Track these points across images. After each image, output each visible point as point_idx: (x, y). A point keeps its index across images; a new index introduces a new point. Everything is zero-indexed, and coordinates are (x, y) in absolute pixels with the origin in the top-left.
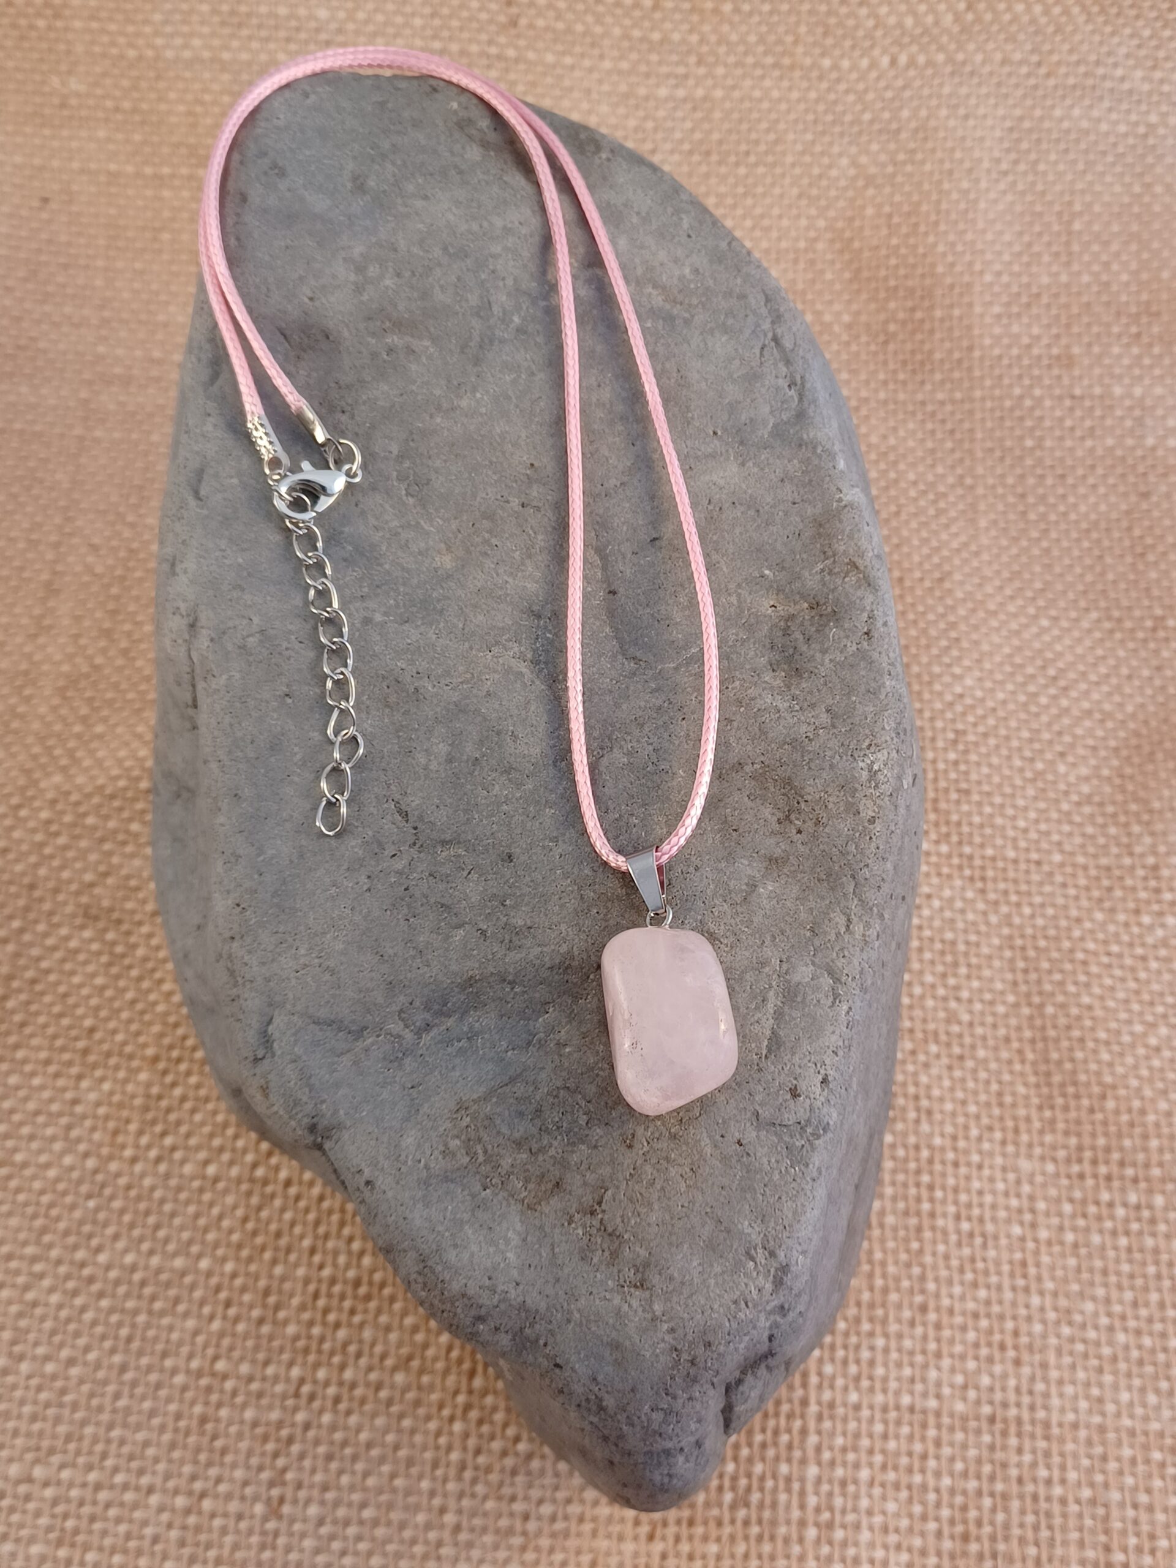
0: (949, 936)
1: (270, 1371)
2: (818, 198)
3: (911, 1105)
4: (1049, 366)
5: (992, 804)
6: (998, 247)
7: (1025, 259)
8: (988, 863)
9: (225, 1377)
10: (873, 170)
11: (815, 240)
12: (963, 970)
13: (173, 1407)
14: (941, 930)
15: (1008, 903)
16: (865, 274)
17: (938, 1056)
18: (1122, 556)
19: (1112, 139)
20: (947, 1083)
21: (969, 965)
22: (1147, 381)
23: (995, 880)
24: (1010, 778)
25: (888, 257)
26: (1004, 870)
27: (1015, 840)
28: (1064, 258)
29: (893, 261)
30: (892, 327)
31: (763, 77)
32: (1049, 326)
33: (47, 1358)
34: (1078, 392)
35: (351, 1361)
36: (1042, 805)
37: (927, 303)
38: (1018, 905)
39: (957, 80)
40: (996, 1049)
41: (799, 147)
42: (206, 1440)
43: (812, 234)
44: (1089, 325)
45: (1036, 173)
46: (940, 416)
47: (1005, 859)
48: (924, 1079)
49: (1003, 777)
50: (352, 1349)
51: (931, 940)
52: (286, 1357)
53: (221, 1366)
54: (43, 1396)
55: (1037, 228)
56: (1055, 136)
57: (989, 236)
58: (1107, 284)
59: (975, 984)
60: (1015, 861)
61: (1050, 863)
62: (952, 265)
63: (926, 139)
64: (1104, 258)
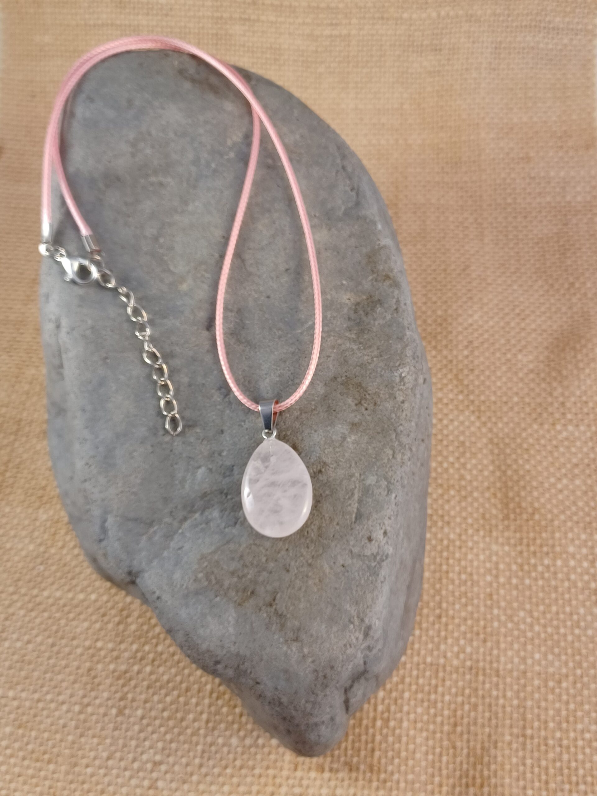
4: (518, 163)
15: (491, 422)
17: (454, 496)
18: (554, 254)
19: (546, 52)
20: (458, 509)
21: (471, 453)
22: (566, 169)
23: (485, 411)
24: (494, 363)
28: (524, 110)
30: (441, 146)
32: (518, 143)
33: (17, 640)
34: (532, 175)
36: (509, 375)
37: (458, 134)
38: (496, 423)
39: (469, 24)
40: (483, 492)
42: (90, 679)
44: (537, 142)
46: (465, 189)
47: (490, 401)
48: (447, 507)
49: (490, 362)
51: (453, 441)
52: (130, 639)
53: (99, 644)
54: (15, 657)
55: (510, 96)
57: (487, 100)
59: (474, 461)
61: (512, 402)
62: (469, 114)
63: (455, 53)
64: (544, 109)
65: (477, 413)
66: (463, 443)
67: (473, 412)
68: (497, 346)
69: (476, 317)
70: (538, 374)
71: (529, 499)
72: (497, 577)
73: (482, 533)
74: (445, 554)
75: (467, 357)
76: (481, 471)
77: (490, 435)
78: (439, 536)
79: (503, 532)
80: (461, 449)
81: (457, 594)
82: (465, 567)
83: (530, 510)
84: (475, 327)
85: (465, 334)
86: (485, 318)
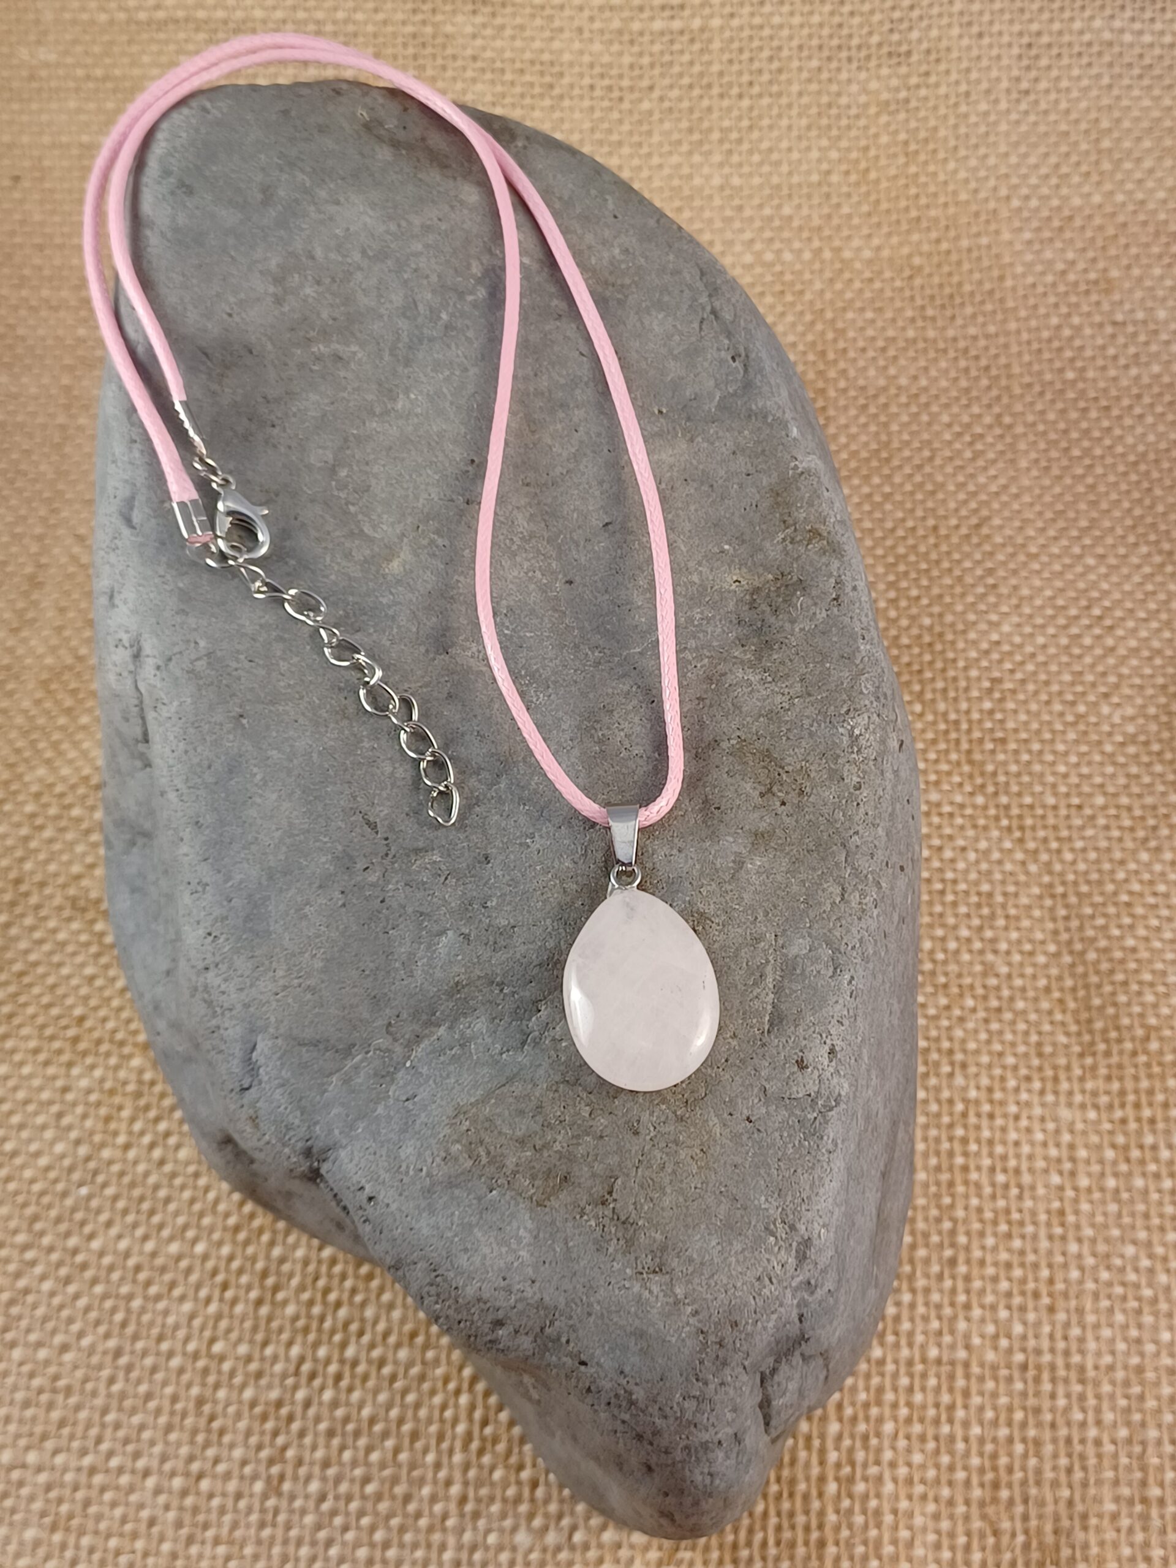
0: (985, 887)
1: (269, 1351)
3: (945, 1060)
4: (1087, 292)
5: (1030, 752)
6: (1024, 171)
7: (1054, 181)
8: (1026, 811)
9: (222, 1358)
10: (885, 96)
11: (828, 172)
12: (1001, 922)
13: (169, 1390)
14: (977, 883)
15: (1049, 851)
16: (884, 206)
17: (974, 1010)
19: (1137, 50)
20: (983, 1036)
21: (1007, 917)
23: (1033, 828)
24: (1049, 723)
25: (907, 186)
26: (1043, 817)
27: (1054, 786)
28: (1094, 178)
29: (913, 191)
30: (917, 261)
32: (1084, 250)
33: (39, 1344)
34: (1119, 317)
35: (353, 1339)
36: (1084, 748)
37: (952, 233)
38: (1059, 851)
40: (1036, 1000)
41: (805, 75)
42: (203, 1422)
43: (825, 166)
44: (1127, 246)
45: (1059, 91)
46: (973, 352)
47: (1044, 806)
48: (959, 1033)
49: (1042, 723)
50: (354, 1327)
51: (967, 893)
52: (285, 1336)
53: (218, 1348)
54: (36, 1382)
55: (1064, 149)
56: (1076, 49)
57: (1013, 160)
58: (1143, 202)
59: (1014, 935)
60: (1055, 808)
61: (1092, 806)
62: (976, 191)
63: (938, 60)
64: (1138, 175)
65: (1017, 834)
66: (990, 895)
67: (1009, 829)
68: (1055, 688)
69: (1006, 628)
70: (1147, 743)
71: (1137, 1009)
72: (1073, 1174)
73: (1037, 1085)
74: (959, 1132)
75: (991, 712)
76: (1031, 954)
77: (1046, 879)
78: (946, 1094)
79: (1082, 1079)
80: (986, 911)
81: (988, 1215)
82: (1004, 1158)
83: (1140, 1032)
84: (1006, 648)
85: (984, 663)
86: (1028, 630)
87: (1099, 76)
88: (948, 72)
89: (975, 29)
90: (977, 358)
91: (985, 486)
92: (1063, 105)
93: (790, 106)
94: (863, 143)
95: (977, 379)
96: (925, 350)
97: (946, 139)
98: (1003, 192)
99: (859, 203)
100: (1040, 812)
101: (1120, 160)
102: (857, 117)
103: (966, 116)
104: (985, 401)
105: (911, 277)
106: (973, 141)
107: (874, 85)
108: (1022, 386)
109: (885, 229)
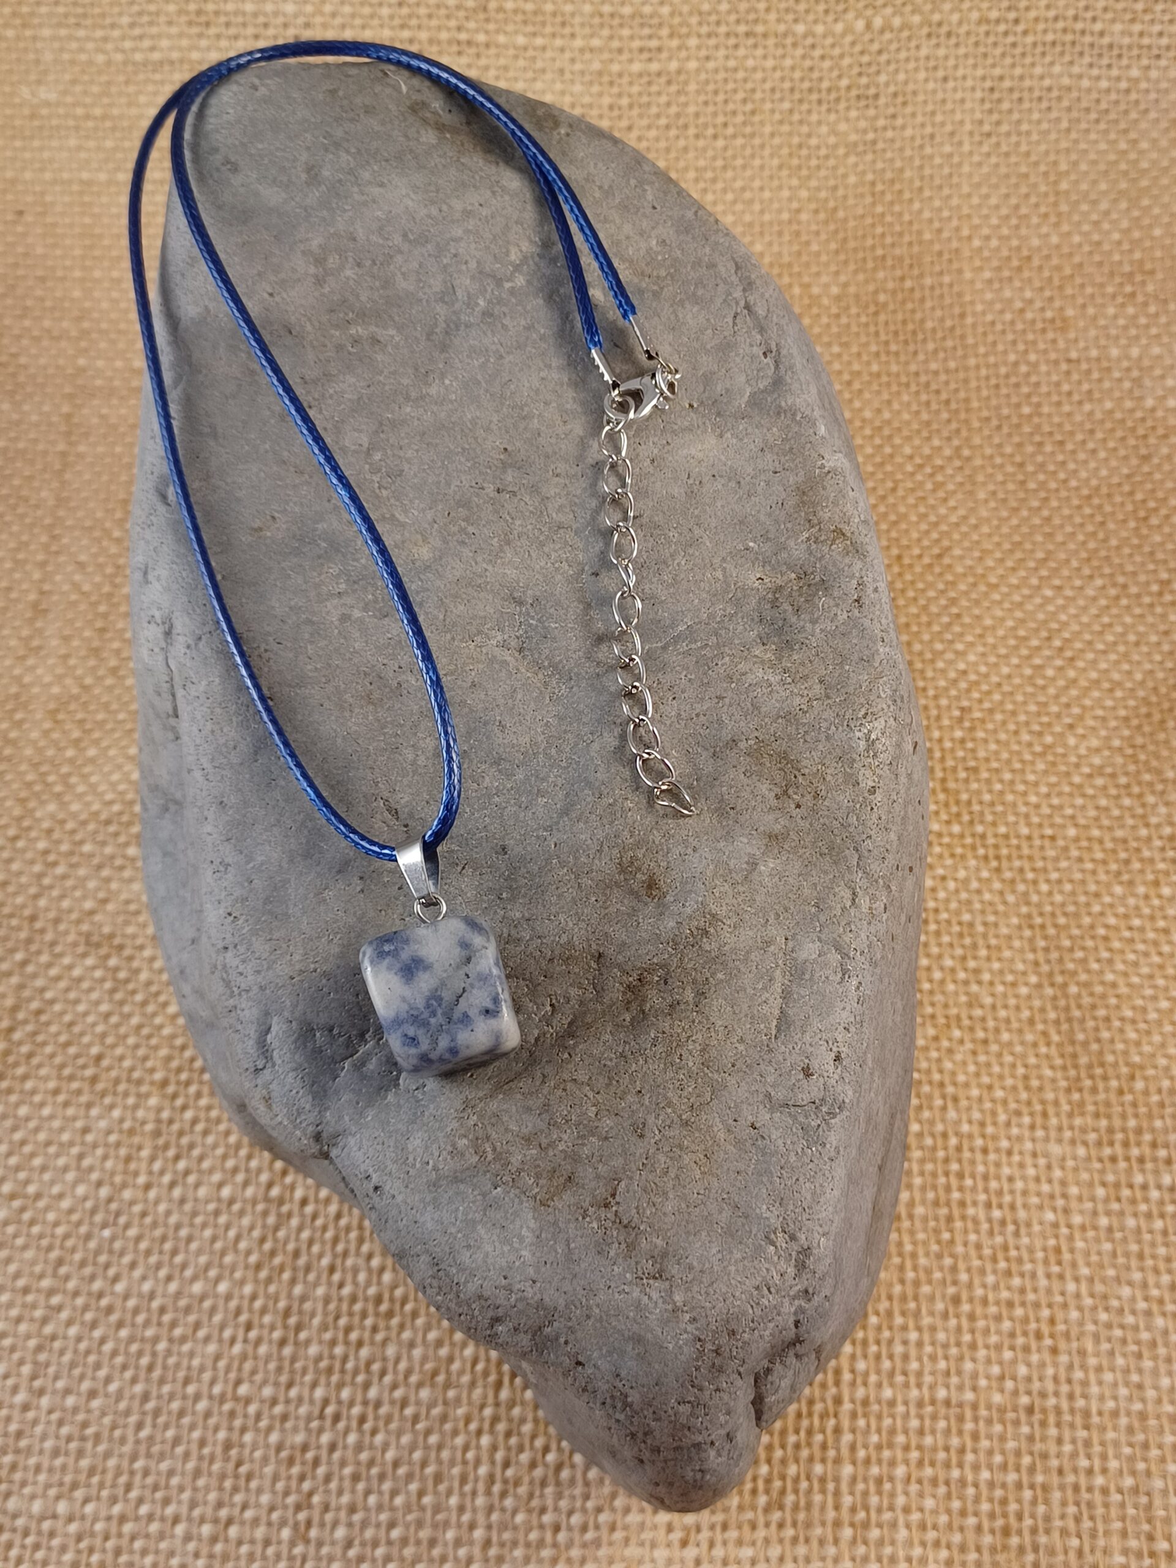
0: (966, 917)
1: (294, 1392)
2: (799, 167)
3: (937, 1092)
4: (1044, 331)
5: (1002, 781)
6: (985, 211)
7: (1014, 221)
8: (1001, 841)
9: (248, 1401)
10: (853, 137)
11: (798, 211)
12: (983, 952)
13: (196, 1435)
14: (958, 912)
15: (1025, 881)
16: (852, 244)
17: (961, 1041)
18: (1124, 521)
19: (1095, 95)
20: (971, 1068)
21: (988, 947)
22: (1144, 341)
23: (1009, 858)
24: (1019, 753)
25: (873, 225)
26: (1019, 847)
27: (1027, 816)
28: (1053, 219)
29: (879, 230)
30: (882, 298)
31: (736, 46)
32: (1041, 289)
33: (67, 1392)
34: (1074, 355)
35: (375, 1379)
36: (1053, 779)
37: (916, 272)
38: (1035, 882)
39: (934, 41)
40: (1020, 1031)
41: (777, 116)
42: (231, 1466)
43: (795, 205)
44: (1082, 286)
45: (1019, 134)
46: (934, 387)
47: (1018, 836)
48: (948, 1065)
49: (1011, 753)
50: (376, 1367)
51: (949, 922)
52: (309, 1378)
53: (243, 1390)
54: (65, 1430)
55: (1024, 190)
56: (1037, 94)
57: (975, 200)
58: (1099, 244)
59: (996, 966)
60: (1029, 838)
61: (1065, 837)
62: (939, 231)
63: (905, 104)
64: (1094, 217)
65: (994, 864)
66: (971, 924)
67: (986, 859)
68: (1022, 718)
69: (972, 658)
70: (1114, 776)
71: (1120, 1046)
72: (1066, 1212)
73: (1026, 1119)
74: (955, 1167)
75: (963, 741)
76: (1014, 985)
77: (1024, 909)
78: (939, 1128)
79: (1070, 1116)
80: (968, 941)
81: (987, 1252)
82: (1000, 1194)
87: (1058, 120)
88: (914, 115)
89: (940, 74)
90: (938, 392)
91: (946, 516)
92: (1024, 148)
93: (762, 146)
94: (832, 182)
95: (938, 412)
96: (888, 384)
97: (911, 181)
98: (965, 232)
99: (828, 241)
100: (1014, 842)
101: (1077, 202)
102: (827, 157)
103: (931, 157)
104: (945, 434)
105: (876, 313)
106: (937, 182)
107: (843, 127)
108: (980, 419)
109: (852, 267)
